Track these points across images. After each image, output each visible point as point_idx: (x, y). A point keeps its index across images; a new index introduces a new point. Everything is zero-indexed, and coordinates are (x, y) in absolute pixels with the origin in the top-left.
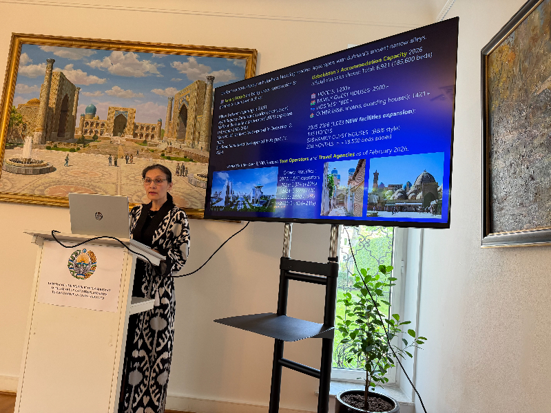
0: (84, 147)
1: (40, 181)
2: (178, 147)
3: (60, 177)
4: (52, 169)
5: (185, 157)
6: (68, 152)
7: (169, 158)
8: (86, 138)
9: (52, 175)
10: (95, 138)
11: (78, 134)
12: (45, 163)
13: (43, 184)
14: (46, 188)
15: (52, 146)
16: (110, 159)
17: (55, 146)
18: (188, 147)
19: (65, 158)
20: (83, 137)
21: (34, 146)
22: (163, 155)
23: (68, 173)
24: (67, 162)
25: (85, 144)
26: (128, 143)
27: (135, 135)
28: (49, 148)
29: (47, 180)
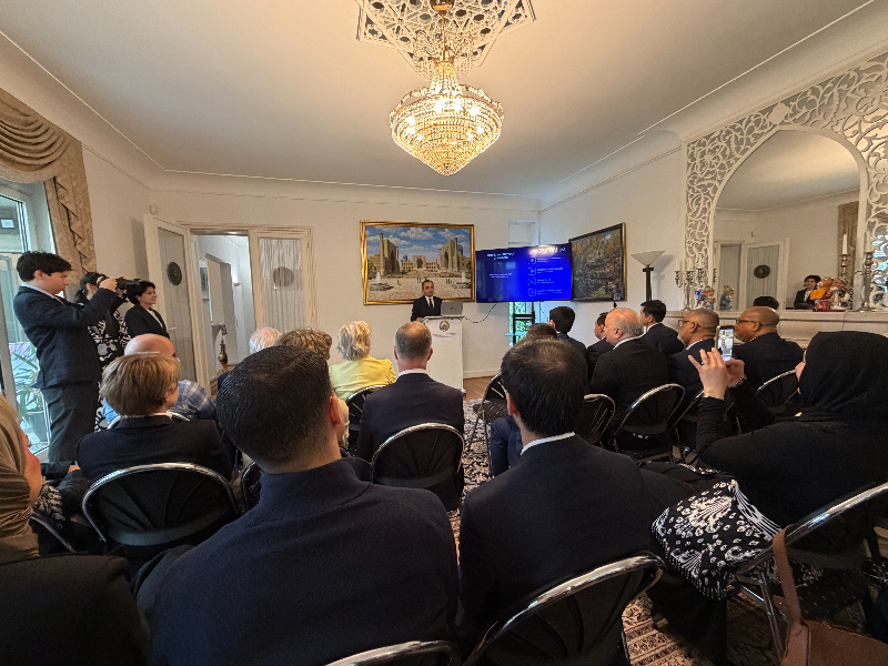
1: (388, 293)
3: (396, 290)
4: (390, 288)
6: (398, 279)
9: (393, 290)
10: (409, 271)
11: (401, 269)
12: (388, 284)
14: (391, 296)
17: (392, 276)
19: (397, 281)
20: (404, 271)
21: (382, 277)
23: (400, 288)
24: (398, 283)
25: (405, 274)
27: (427, 267)
28: (389, 277)
29: (391, 292)
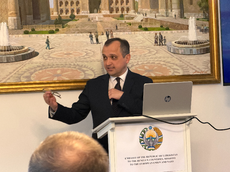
0: (63, 27)
1: (24, 68)
2: (154, 17)
3: (44, 61)
4: (34, 54)
5: (162, 26)
6: (47, 35)
7: (146, 29)
8: (63, 18)
9: (35, 59)
10: (73, 18)
11: (54, 15)
12: (26, 48)
13: (28, 70)
14: (32, 74)
15: (30, 30)
16: (91, 36)
17: (33, 30)
18: (163, 16)
19: (45, 40)
20: (60, 18)
21: (10, 32)
22: (140, 27)
23: (51, 55)
24: (48, 45)
25: (63, 24)
26: (106, 19)
27: (111, 10)
28: (26, 33)
29: (31, 66)
